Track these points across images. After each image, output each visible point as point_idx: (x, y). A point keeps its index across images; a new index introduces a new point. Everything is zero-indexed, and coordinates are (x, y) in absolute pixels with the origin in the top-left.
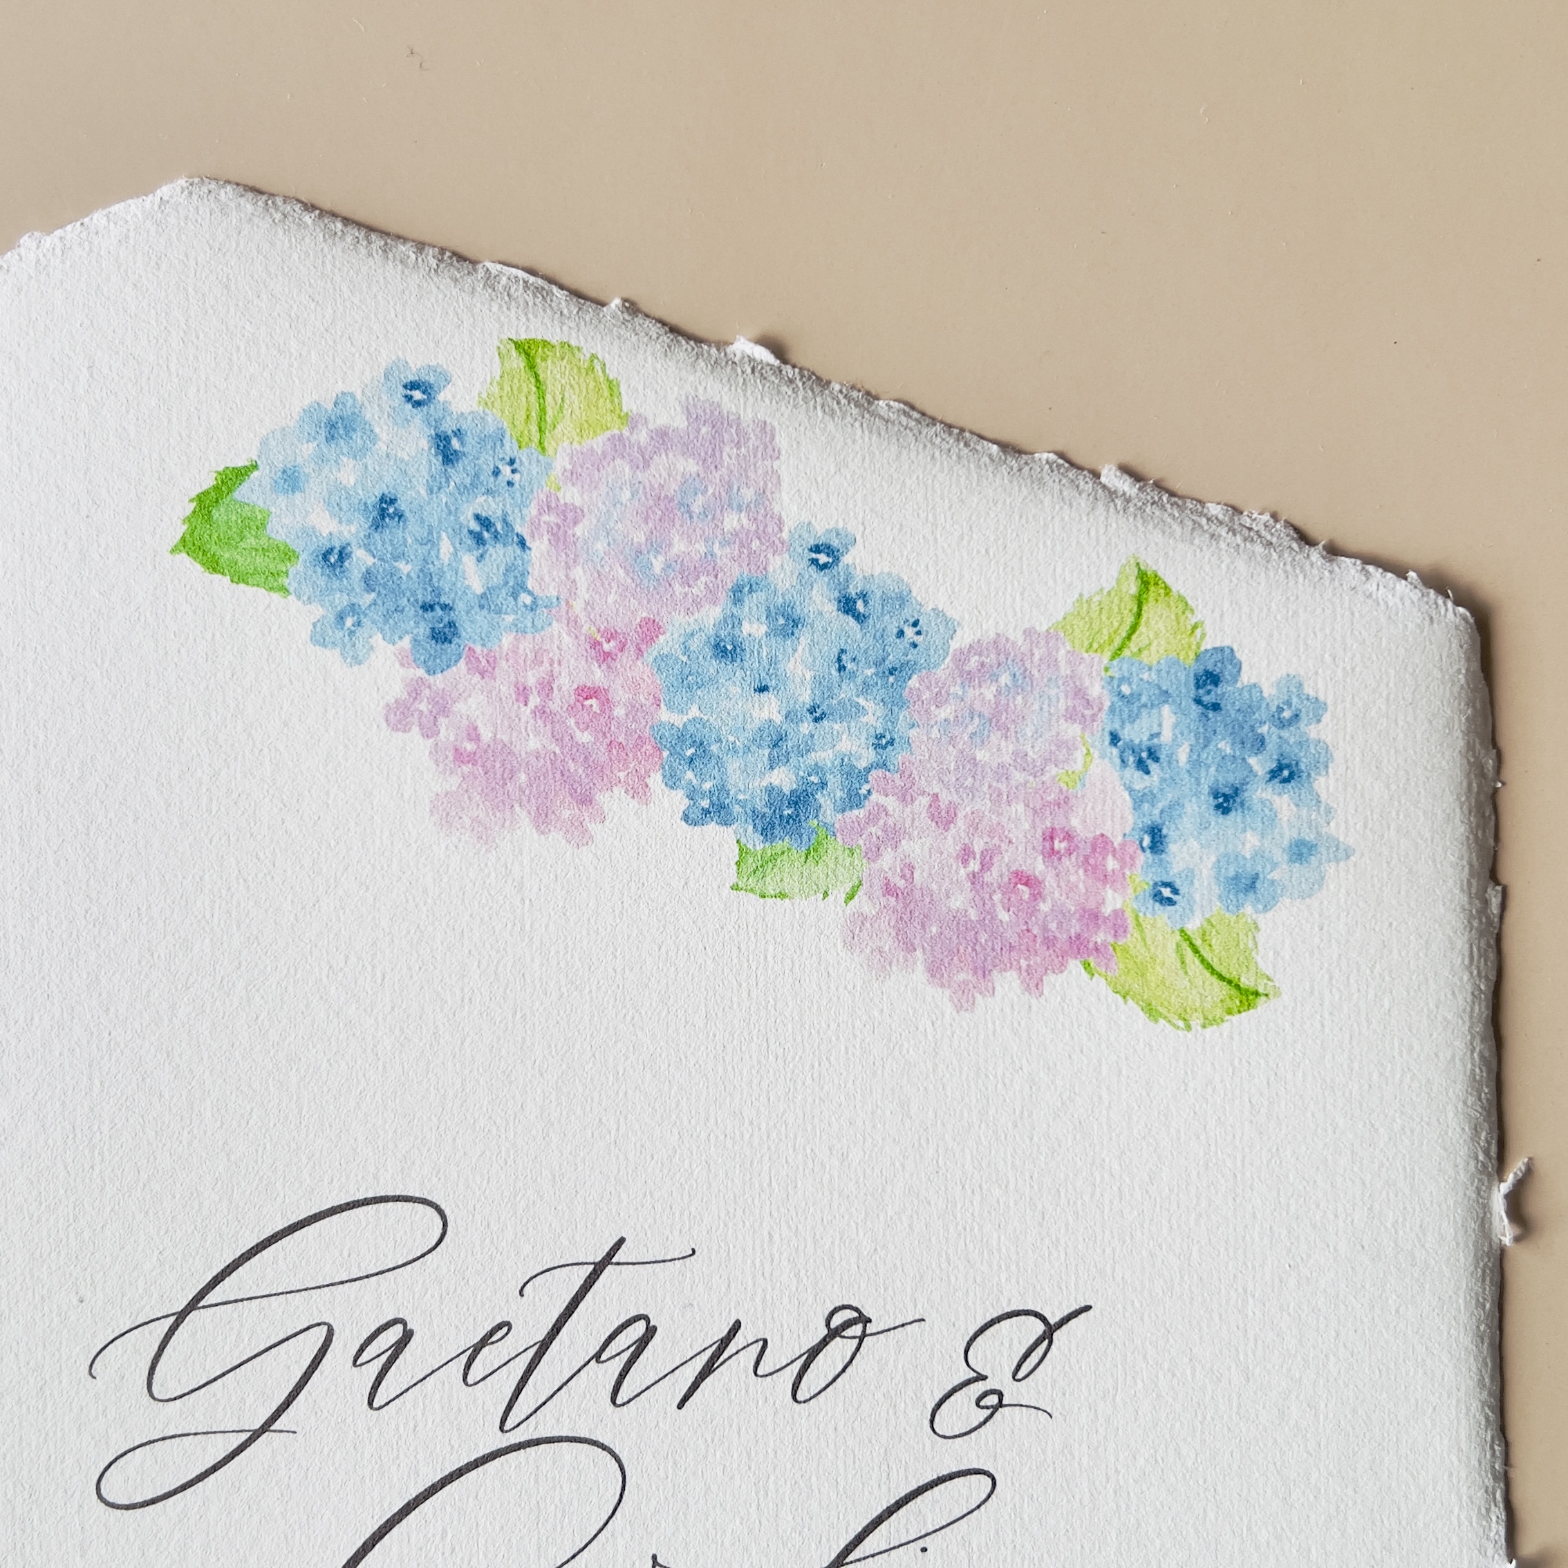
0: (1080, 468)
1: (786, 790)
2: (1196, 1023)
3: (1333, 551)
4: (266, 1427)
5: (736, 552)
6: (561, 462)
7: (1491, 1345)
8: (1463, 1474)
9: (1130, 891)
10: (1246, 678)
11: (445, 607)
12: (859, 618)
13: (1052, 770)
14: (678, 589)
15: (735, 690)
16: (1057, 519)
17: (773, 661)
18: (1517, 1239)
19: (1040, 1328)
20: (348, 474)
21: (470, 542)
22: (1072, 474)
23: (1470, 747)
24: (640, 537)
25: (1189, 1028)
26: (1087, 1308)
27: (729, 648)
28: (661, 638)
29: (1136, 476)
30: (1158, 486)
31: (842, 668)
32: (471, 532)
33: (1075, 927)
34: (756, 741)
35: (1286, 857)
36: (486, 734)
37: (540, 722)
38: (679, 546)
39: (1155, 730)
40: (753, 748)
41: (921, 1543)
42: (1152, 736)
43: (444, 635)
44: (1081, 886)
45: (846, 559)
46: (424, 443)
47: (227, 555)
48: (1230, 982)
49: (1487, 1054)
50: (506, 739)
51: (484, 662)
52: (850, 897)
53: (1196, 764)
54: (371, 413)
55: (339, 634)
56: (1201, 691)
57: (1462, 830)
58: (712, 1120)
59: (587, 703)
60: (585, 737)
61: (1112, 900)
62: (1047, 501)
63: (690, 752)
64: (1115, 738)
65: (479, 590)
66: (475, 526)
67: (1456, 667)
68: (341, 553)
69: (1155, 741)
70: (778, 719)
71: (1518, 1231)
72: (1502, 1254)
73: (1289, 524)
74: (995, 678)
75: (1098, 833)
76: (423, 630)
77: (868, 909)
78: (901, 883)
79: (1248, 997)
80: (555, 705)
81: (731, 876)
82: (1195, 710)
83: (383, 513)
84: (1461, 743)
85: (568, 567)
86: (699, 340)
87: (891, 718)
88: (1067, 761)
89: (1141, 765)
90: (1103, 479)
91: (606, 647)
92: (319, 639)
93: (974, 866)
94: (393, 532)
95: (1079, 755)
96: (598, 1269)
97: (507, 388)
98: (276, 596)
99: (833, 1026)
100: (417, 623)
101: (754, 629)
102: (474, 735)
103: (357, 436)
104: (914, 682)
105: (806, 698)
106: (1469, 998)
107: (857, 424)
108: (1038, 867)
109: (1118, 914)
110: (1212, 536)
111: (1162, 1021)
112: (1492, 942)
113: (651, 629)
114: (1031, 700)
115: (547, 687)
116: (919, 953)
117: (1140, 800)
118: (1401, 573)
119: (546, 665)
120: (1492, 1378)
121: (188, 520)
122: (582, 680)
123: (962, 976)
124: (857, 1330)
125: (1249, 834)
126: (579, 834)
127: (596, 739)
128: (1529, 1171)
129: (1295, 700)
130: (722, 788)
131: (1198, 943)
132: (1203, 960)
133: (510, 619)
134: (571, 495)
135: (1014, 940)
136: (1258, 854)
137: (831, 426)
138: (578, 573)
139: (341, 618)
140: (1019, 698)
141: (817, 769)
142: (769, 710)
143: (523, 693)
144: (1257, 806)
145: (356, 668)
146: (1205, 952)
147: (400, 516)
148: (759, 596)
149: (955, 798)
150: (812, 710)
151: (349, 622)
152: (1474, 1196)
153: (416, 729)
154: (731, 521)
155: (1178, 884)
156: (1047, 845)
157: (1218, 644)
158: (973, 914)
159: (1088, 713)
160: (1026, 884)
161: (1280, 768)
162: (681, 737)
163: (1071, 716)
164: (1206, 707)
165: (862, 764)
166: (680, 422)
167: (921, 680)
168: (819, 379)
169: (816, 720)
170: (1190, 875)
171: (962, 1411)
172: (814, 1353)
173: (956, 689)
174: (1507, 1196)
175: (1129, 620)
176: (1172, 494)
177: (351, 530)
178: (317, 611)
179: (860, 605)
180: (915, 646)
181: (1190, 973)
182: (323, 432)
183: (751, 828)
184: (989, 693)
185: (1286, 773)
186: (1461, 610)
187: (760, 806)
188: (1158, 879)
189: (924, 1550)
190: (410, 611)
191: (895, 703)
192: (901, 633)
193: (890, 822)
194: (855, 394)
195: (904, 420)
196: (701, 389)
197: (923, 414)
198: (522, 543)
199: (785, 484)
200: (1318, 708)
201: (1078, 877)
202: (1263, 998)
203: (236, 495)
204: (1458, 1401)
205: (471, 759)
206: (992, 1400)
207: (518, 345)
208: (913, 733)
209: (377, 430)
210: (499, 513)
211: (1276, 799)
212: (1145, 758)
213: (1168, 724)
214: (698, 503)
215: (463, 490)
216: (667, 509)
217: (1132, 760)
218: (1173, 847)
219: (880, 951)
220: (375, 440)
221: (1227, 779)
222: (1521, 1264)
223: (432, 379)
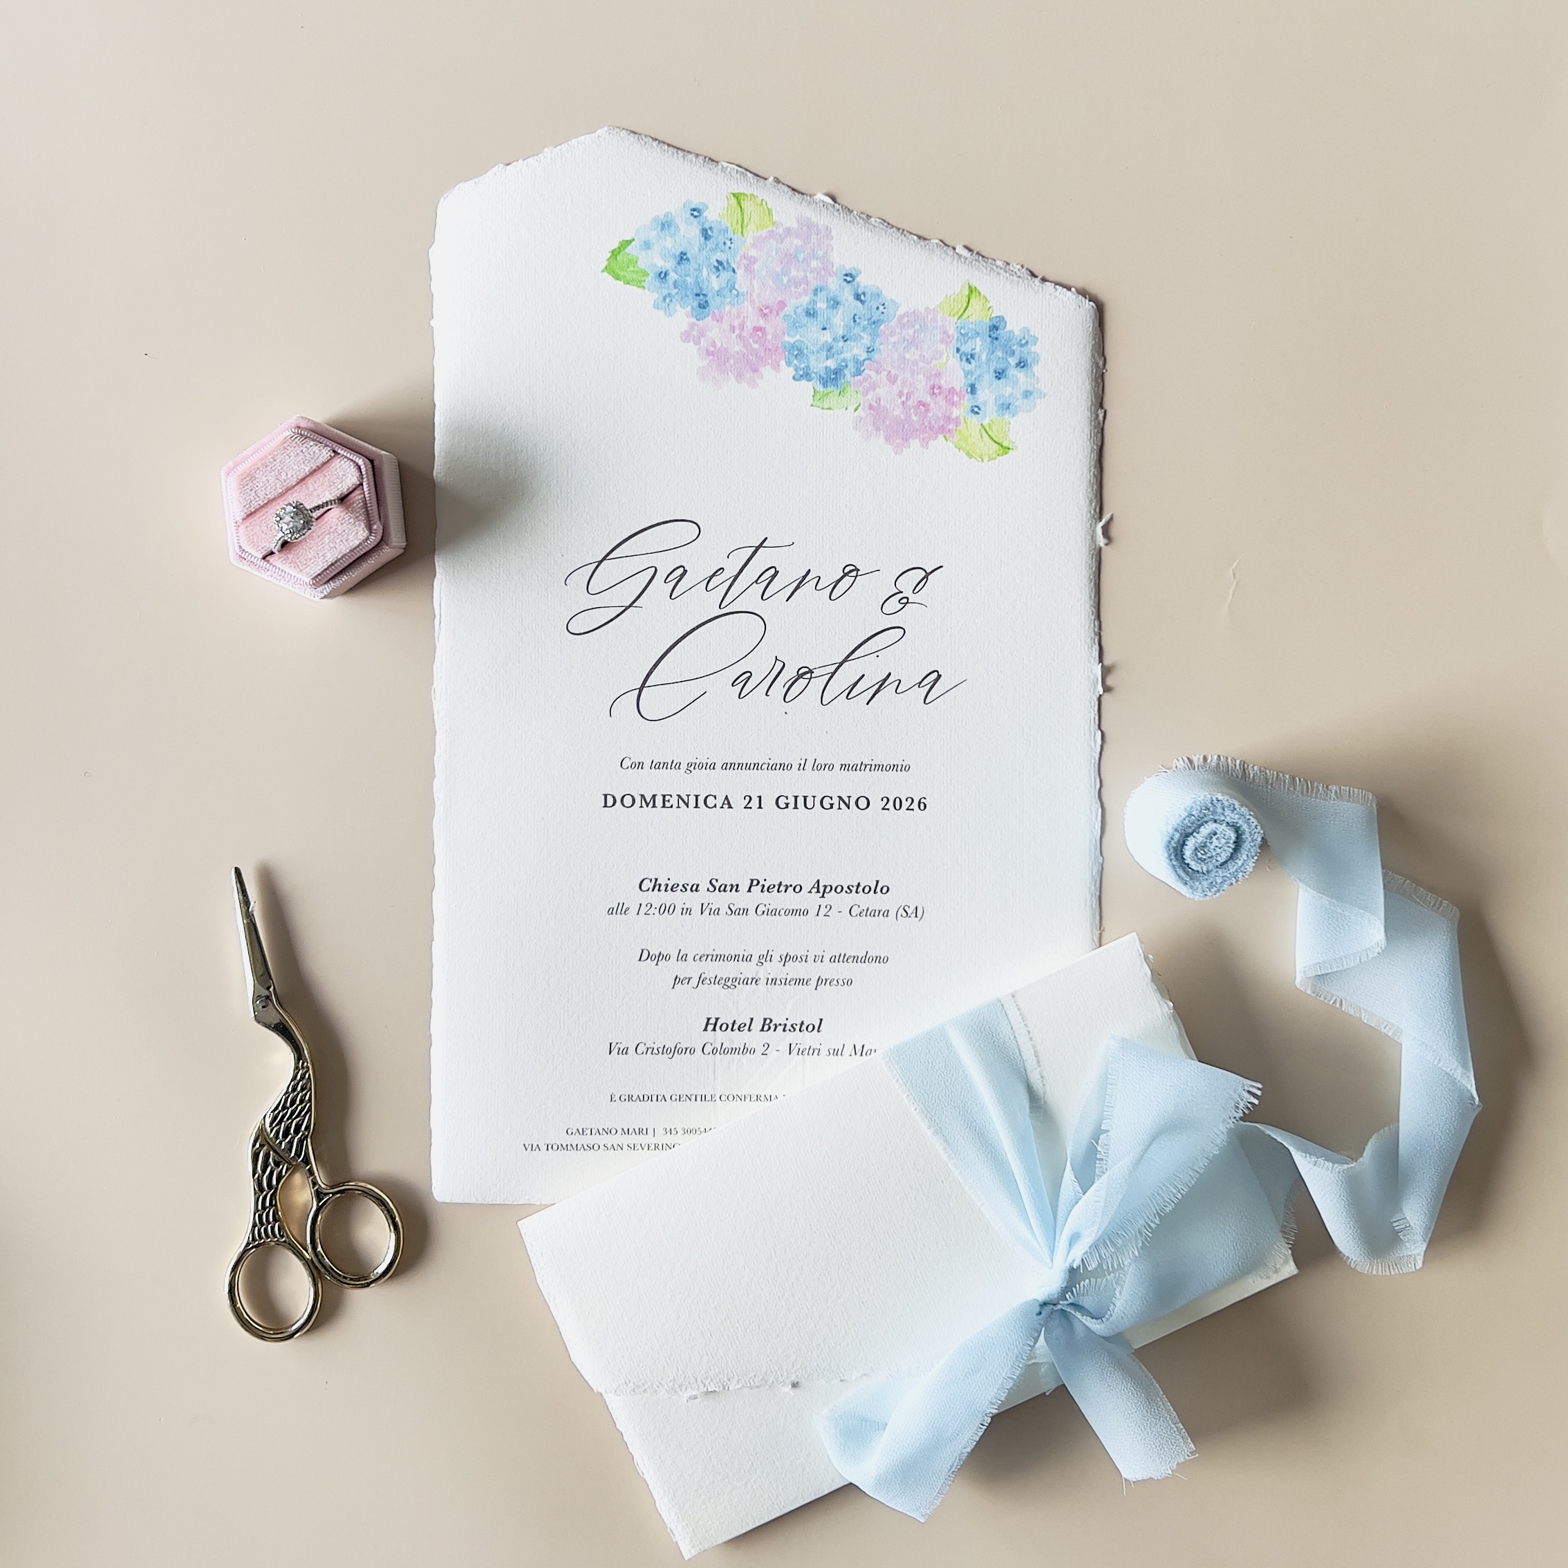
0: (948, 246)
1: (832, 368)
2: (986, 459)
3: (1044, 280)
4: (630, 606)
5: (815, 276)
6: (749, 240)
7: (1095, 584)
8: (1083, 632)
9: (962, 409)
10: (1008, 328)
11: (704, 295)
12: (862, 302)
13: (934, 362)
14: (793, 289)
15: (814, 329)
16: (939, 266)
17: (829, 319)
18: (1106, 545)
19: (924, 574)
20: (669, 243)
21: (714, 270)
22: (945, 248)
23: (1093, 355)
24: (779, 269)
25: (983, 461)
26: (941, 567)
27: (812, 312)
28: (786, 309)
29: (970, 250)
30: (978, 253)
31: (855, 321)
32: (714, 266)
33: (941, 423)
34: (821, 349)
35: (1021, 396)
36: (718, 345)
37: (739, 340)
38: (794, 273)
39: (974, 347)
40: (820, 352)
41: (877, 654)
42: (972, 350)
43: (703, 306)
44: (944, 407)
45: (858, 279)
46: (698, 232)
47: (622, 274)
48: (999, 444)
49: (1096, 473)
50: (726, 346)
51: (718, 317)
52: (856, 410)
53: (989, 360)
54: (677, 220)
55: (664, 305)
56: (991, 333)
57: (1089, 387)
58: (801, 494)
59: (758, 333)
60: (756, 346)
61: (956, 413)
62: (935, 258)
63: (796, 353)
64: (958, 350)
65: (717, 289)
66: (716, 264)
67: (1088, 325)
68: (665, 274)
69: (973, 351)
70: (830, 340)
71: (1106, 541)
72: (1100, 549)
73: (1027, 269)
74: (913, 326)
75: (951, 386)
76: (696, 304)
77: (863, 415)
78: (875, 405)
79: (1005, 450)
80: (745, 334)
81: (812, 402)
82: (989, 340)
83: (681, 258)
84: (1089, 354)
85: (751, 280)
86: (803, 194)
87: (873, 341)
88: (940, 358)
89: (968, 361)
90: (957, 251)
91: (765, 311)
92: (656, 306)
94: (685, 265)
95: (945, 356)
96: (757, 548)
97: (729, 211)
98: (640, 290)
99: (848, 459)
100: (693, 302)
101: (821, 305)
102: (714, 344)
103: (672, 229)
104: (882, 327)
105: (841, 333)
106: (1090, 452)
107: (863, 228)
108: (928, 399)
109: (957, 418)
110: (998, 273)
111: (973, 459)
112: (1100, 431)
113: (782, 305)
114: (927, 335)
115: (742, 327)
116: (882, 431)
117: (967, 374)
118: (1069, 289)
119: (742, 318)
120: (1095, 597)
121: (608, 260)
122: (755, 324)
123: (898, 441)
124: (854, 573)
125: (1008, 388)
126: (753, 384)
127: (760, 347)
128: (1111, 518)
129: (1026, 337)
130: (808, 367)
131: (987, 429)
132: (989, 435)
133: (728, 300)
134: (753, 253)
135: (918, 427)
136: (1011, 395)
137: (853, 228)
138: (755, 283)
139: (665, 299)
140: (922, 335)
141: (844, 360)
142: (827, 337)
143: (733, 329)
144: (1011, 377)
145: (670, 318)
146: (990, 433)
147: (688, 259)
148: (824, 293)
149: (897, 372)
150: (843, 337)
151: (668, 300)
152: (1089, 527)
153: (692, 342)
154: (814, 264)
155: (980, 406)
156: (932, 390)
157: (998, 315)
158: (903, 417)
159: (948, 340)
160: (924, 406)
161: (1020, 362)
162: (793, 346)
163: (942, 341)
164: (993, 338)
165: (861, 359)
166: (795, 225)
167: (885, 326)
168: (849, 209)
169: (845, 341)
170: (985, 403)
171: (893, 604)
172: (839, 581)
173: (898, 330)
174: (1102, 527)
175: (965, 305)
176: (983, 257)
177: (669, 265)
178: (656, 296)
179: (862, 297)
180: (883, 313)
181: (984, 440)
182: (660, 228)
183: (818, 382)
184: (911, 332)
185: (1022, 364)
186: (1091, 303)
187: (822, 374)
188: (973, 404)
189: (878, 656)
190: (691, 296)
191: (875, 335)
192: (878, 308)
193: (872, 381)
194: (862, 216)
195: (881, 226)
196: (803, 213)
197: (889, 224)
198: (734, 271)
199: (835, 250)
200: (1035, 339)
201: (943, 403)
202: (1011, 451)
203: (626, 250)
204: (1081, 604)
205: (712, 354)
206: (905, 600)
207: (734, 195)
208: (882, 347)
209: (680, 226)
210: (725, 259)
211: (1019, 375)
212: (969, 358)
213: (978, 345)
214: (801, 257)
215: (712, 250)
216: (789, 259)
217: (964, 359)
218: (979, 392)
219: (867, 430)
220: (679, 230)
221: (1001, 366)
222: (1108, 554)
223: (701, 207)
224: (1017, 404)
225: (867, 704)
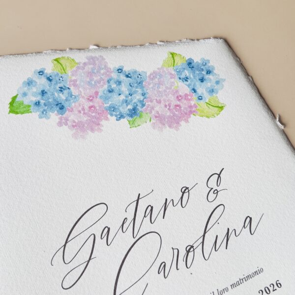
1: (131, 109)
2: (216, 115)
3: (198, 40)
4: (90, 259)
5: (105, 76)
6: (70, 74)
9: (194, 100)
10: (195, 61)
11: (60, 104)
12: (130, 77)
13: (173, 87)
14: (98, 85)
15: (115, 97)
17: (119, 89)
18: (284, 127)
19: (217, 176)
20: (34, 90)
21: (60, 92)
22: (153, 45)
24: (88, 80)
25: (215, 117)
26: (223, 169)
27: (111, 90)
28: (99, 94)
29: (163, 42)
30: (167, 42)
31: (131, 86)
33: (189, 109)
34: (123, 102)
35: (216, 84)
36: (76, 121)
37: (85, 115)
38: (95, 79)
39: (185, 74)
40: (123, 104)
42: (185, 76)
43: (62, 108)
45: (124, 70)
46: (46, 80)
47: (18, 111)
48: (218, 107)
49: (263, 101)
50: (80, 120)
51: (71, 110)
52: (150, 121)
53: (194, 76)
54: (34, 79)
55: (44, 115)
56: (189, 66)
57: (240, 70)
59: (92, 109)
60: (94, 114)
61: (193, 103)
62: (151, 49)
63: (112, 109)
64: (180, 78)
65: (65, 99)
66: (60, 89)
68: (38, 102)
70: (125, 98)
72: (283, 130)
73: (189, 39)
74: (156, 78)
75: (185, 94)
76: (58, 109)
77: (154, 121)
78: (157, 115)
79: (222, 108)
80: (86, 111)
81: (129, 126)
82: (190, 69)
83: (43, 93)
84: (232, 58)
85: (78, 89)
86: (84, 49)
87: (143, 90)
88: (174, 85)
89: (186, 81)
90: (158, 44)
91: (91, 99)
92: (40, 117)
93: (168, 107)
94: (46, 96)
95: (176, 83)
96: (138, 201)
97: (55, 67)
98: (30, 114)
101: (114, 86)
102: (74, 122)
103: (33, 83)
104: (144, 83)
107: (115, 50)
108: (178, 103)
109: (195, 104)
110: (179, 45)
111: (210, 118)
112: (254, 84)
113: (97, 93)
114: (164, 78)
115: (83, 109)
116: (166, 125)
117: (189, 86)
118: (210, 38)
119: (82, 106)
121: (9, 108)
122: (89, 105)
123: (175, 125)
124: (187, 190)
125: (208, 84)
126: (100, 130)
128: (280, 116)
129: (204, 61)
130: (120, 113)
131: (209, 103)
132: (211, 105)
133: (72, 101)
134: (74, 78)
135: (179, 116)
136: (211, 86)
137: (111, 52)
138: (80, 89)
139: (43, 113)
140: (162, 79)
141: (135, 103)
142: (122, 97)
143: (80, 112)
144: (207, 79)
145: (49, 119)
147: (46, 92)
148: (112, 81)
149: (160, 98)
150: (129, 94)
151: (44, 113)
152: (273, 123)
153: (64, 125)
154: (102, 71)
155: (201, 95)
156: (178, 99)
157: (188, 58)
158: (172, 115)
159: (174, 76)
160: (178, 106)
161: (207, 72)
162: (110, 107)
163: (171, 78)
165: (142, 99)
166: (86, 61)
168: (106, 47)
169: (131, 95)
170: (203, 93)
172: (182, 198)
173: (151, 82)
174: (279, 121)
175: (173, 61)
176: (169, 42)
177: (39, 98)
178: (38, 113)
179: (129, 75)
180: (141, 78)
181: (211, 108)
182: (27, 85)
183: (128, 117)
185: (209, 72)
187: (128, 113)
188: (198, 97)
189: (218, 223)
190: (55, 107)
191: (142, 88)
192: (138, 77)
193: (151, 106)
194: (113, 47)
195: (122, 48)
196: (88, 55)
197: (125, 46)
198: (69, 88)
199: (108, 63)
200: (209, 61)
201: (185, 102)
202: (224, 107)
203: (16, 100)
205: (76, 126)
206: (216, 192)
207: (55, 60)
208: (148, 91)
210: (63, 85)
211: (210, 77)
212: (186, 79)
213: (187, 73)
214: (95, 71)
215: (55, 84)
216: (90, 74)
217: (184, 80)
218: (198, 91)
219: (159, 127)
220: (37, 82)
221: (200, 77)
222: (287, 130)
223: (42, 70)
224: (216, 88)
225: (226, 249)
